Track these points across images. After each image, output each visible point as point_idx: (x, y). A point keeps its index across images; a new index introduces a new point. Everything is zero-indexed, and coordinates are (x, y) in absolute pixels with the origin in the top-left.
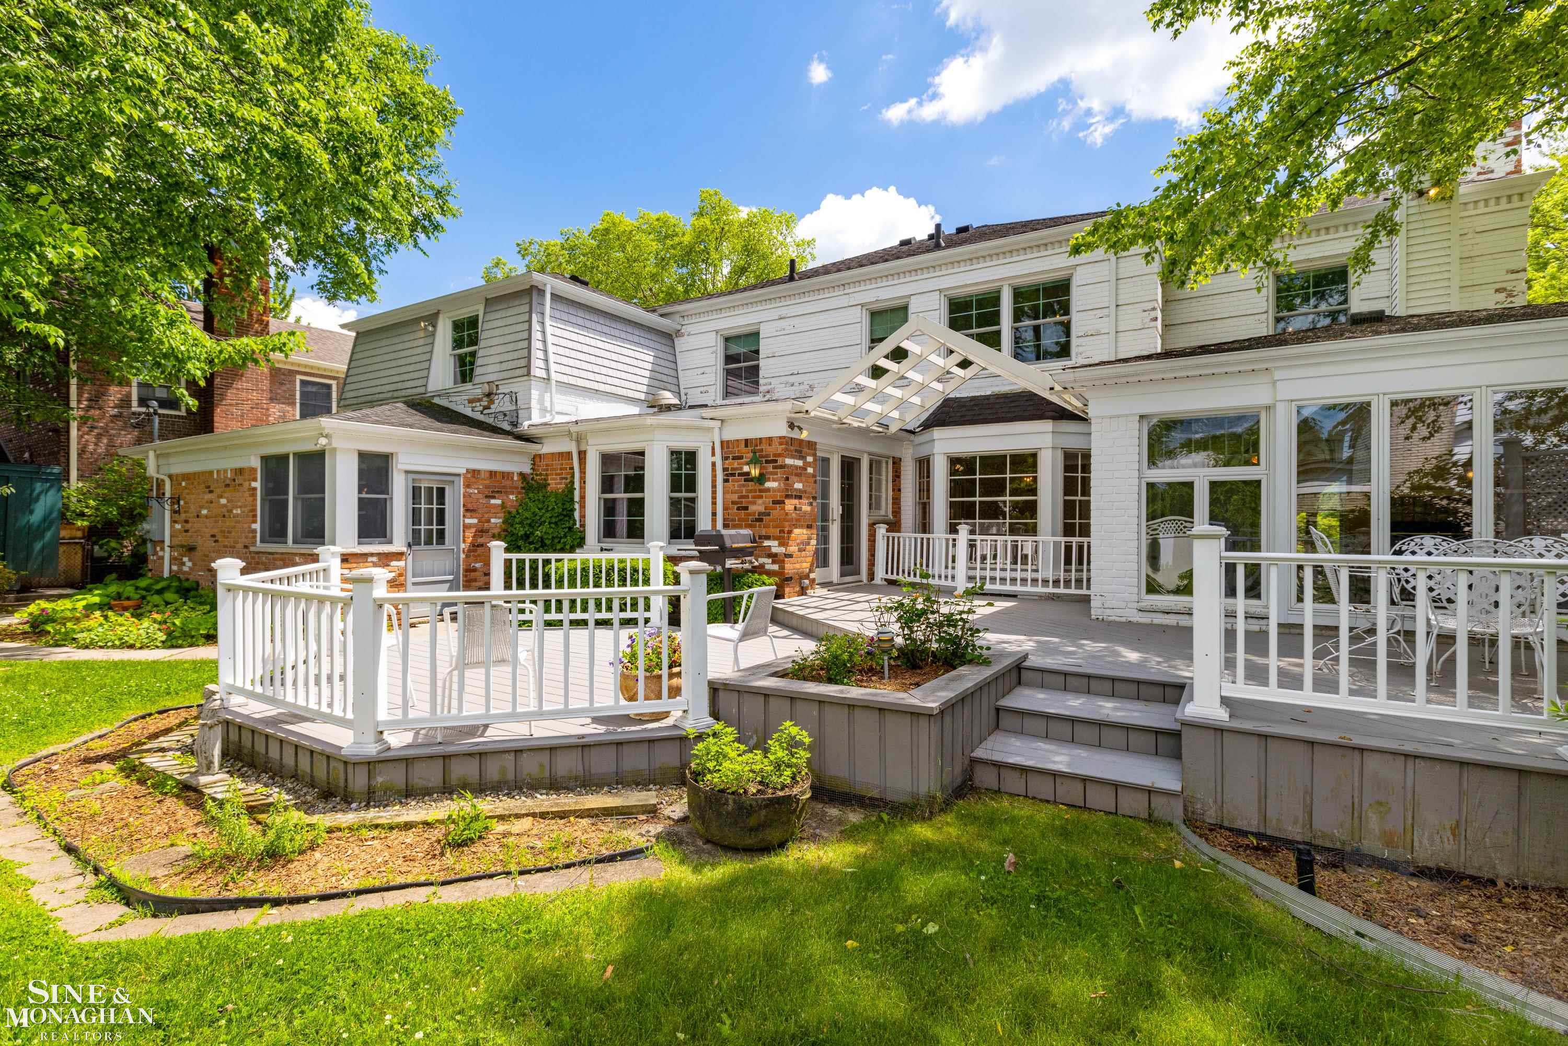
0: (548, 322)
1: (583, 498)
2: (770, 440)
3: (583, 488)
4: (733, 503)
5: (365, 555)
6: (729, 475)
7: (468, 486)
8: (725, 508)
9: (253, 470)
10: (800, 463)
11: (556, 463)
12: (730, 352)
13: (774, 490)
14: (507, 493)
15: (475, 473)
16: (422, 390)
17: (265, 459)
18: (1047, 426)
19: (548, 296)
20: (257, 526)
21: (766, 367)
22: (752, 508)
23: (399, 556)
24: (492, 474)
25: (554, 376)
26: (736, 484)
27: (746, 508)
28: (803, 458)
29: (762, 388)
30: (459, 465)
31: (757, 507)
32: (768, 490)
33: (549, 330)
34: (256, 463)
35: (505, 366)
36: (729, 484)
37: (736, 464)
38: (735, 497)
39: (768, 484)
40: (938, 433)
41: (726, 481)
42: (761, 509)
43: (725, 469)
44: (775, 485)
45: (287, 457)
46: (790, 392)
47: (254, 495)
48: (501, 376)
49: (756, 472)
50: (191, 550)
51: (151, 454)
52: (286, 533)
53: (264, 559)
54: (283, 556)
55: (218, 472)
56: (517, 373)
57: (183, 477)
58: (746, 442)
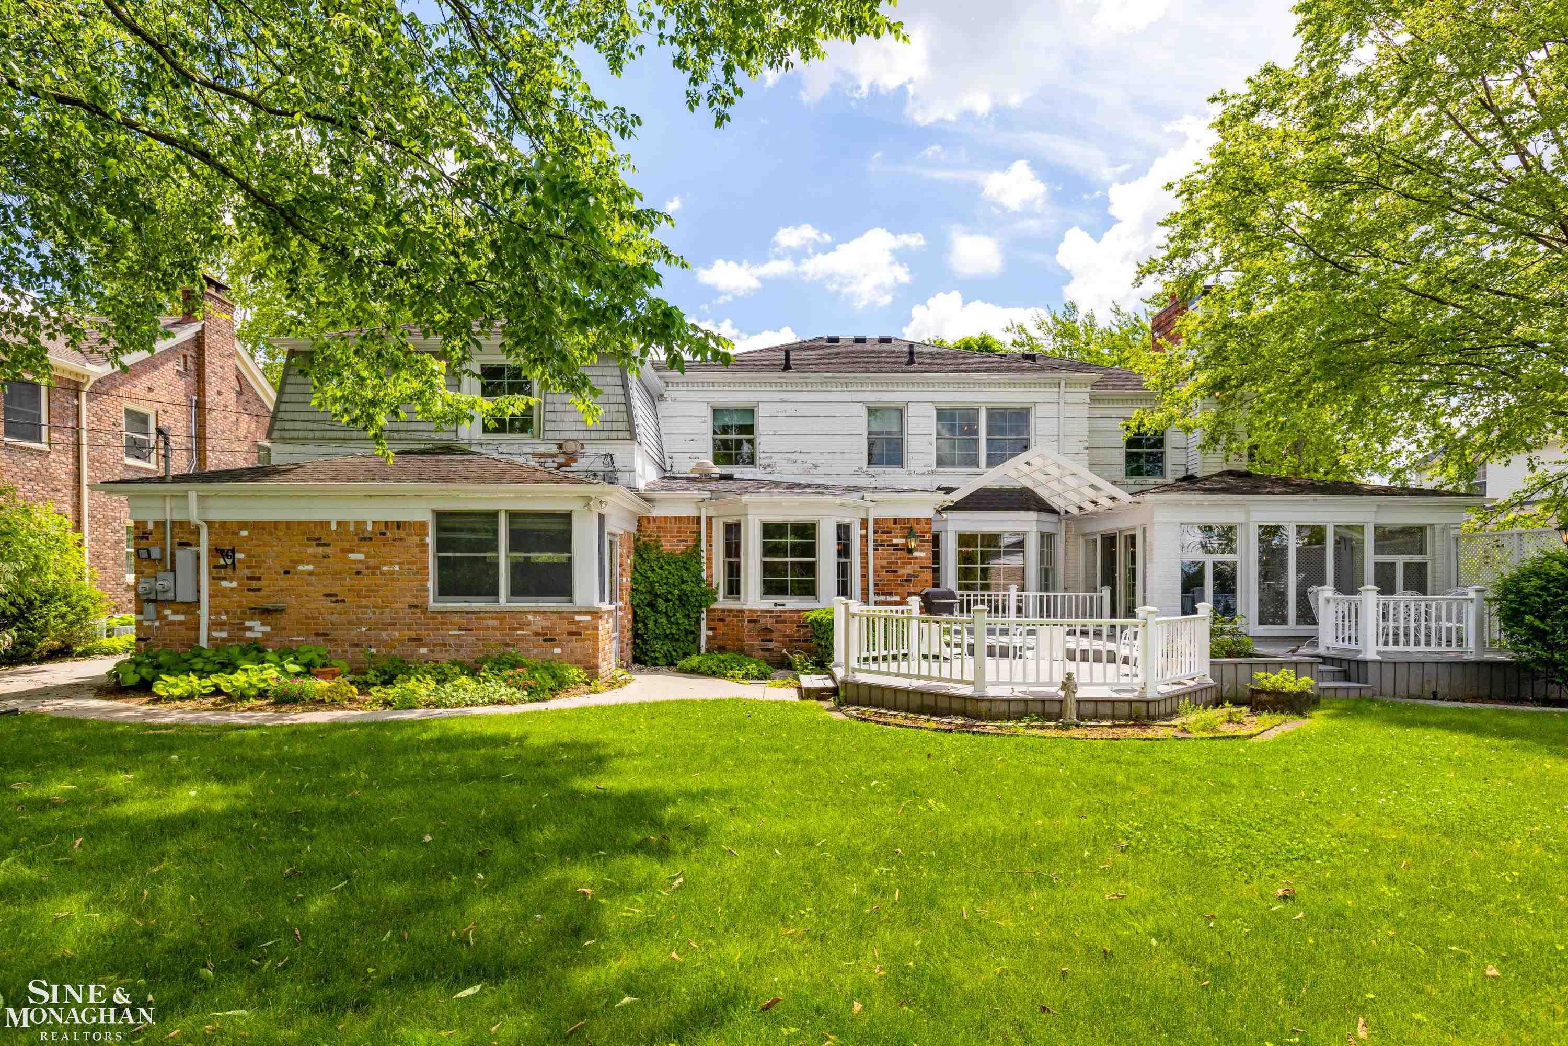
1: (709, 559)
2: (917, 520)
3: (710, 551)
4: (882, 567)
5: (606, 612)
6: (877, 546)
7: (621, 546)
8: (875, 572)
9: (423, 525)
11: (675, 527)
12: (719, 423)
13: (921, 558)
14: (631, 554)
15: (625, 533)
17: (440, 515)
18: (1033, 515)
21: (764, 442)
22: (901, 572)
25: (641, 442)
26: (886, 553)
27: (896, 572)
29: (757, 463)
30: (620, 526)
31: (905, 571)
32: (916, 558)
34: (429, 518)
36: (879, 553)
37: (885, 537)
38: (885, 563)
41: (875, 550)
42: (910, 572)
43: (875, 541)
44: (923, 554)
45: (494, 515)
46: (793, 468)
47: (426, 552)
48: (588, 435)
49: (912, 544)
50: (265, 613)
51: (193, 496)
52: (493, 592)
53: (456, 618)
54: (500, 615)
55: (339, 523)
56: (614, 435)
57: (243, 525)
58: (895, 521)
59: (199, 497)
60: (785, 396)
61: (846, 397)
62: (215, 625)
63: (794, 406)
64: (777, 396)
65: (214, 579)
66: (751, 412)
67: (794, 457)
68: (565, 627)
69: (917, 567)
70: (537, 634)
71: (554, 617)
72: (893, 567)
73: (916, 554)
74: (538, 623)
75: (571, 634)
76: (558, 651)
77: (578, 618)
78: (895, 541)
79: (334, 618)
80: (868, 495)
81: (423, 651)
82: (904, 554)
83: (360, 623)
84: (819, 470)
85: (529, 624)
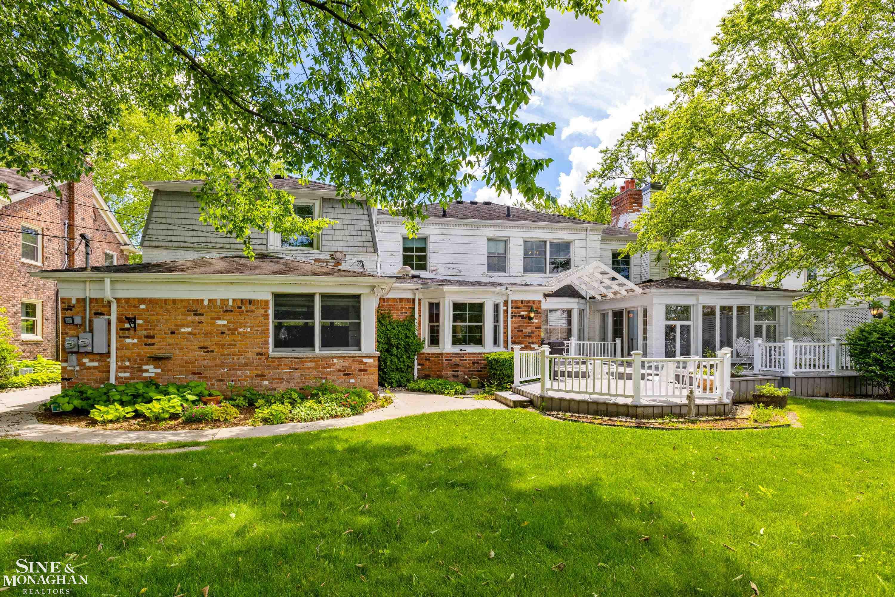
1: (420, 324)
2: (533, 302)
3: (420, 319)
4: (515, 328)
6: (513, 316)
8: (512, 331)
9: (267, 302)
12: (407, 246)
13: (537, 323)
16: (264, 247)
17: (277, 296)
20: (270, 340)
21: (432, 258)
22: (525, 331)
26: (517, 320)
27: (522, 331)
29: (430, 268)
31: (528, 330)
32: (533, 323)
34: (270, 297)
36: (514, 320)
37: (517, 311)
38: (516, 326)
41: (511, 318)
43: (511, 313)
44: (537, 321)
45: (311, 296)
46: (448, 272)
47: (268, 319)
48: (348, 249)
49: (532, 315)
50: (157, 360)
51: (108, 281)
52: (311, 345)
53: (288, 362)
54: (316, 359)
55: (210, 301)
56: (364, 249)
57: (142, 301)
58: (522, 302)
59: (113, 282)
60: (445, 231)
62: (121, 368)
63: (449, 237)
64: (439, 231)
65: (121, 337)
66: (425, 240)
67: (449, 266)
68: (357, 366)
69: (533, 328)
70: (339, 371)
71: (350, 360)
72: (521, 328)
73: (534, 321)
74: (340, 364)
75: (360, 370)
76: (352, 381)
77: (365, 360)
78: (522, 313)
79: (206, 362)
80: (509, 287)
81: (266, 383)
82: (526, 321)
83: (223, 366)
84: (462, 274)
85: (334, 364)
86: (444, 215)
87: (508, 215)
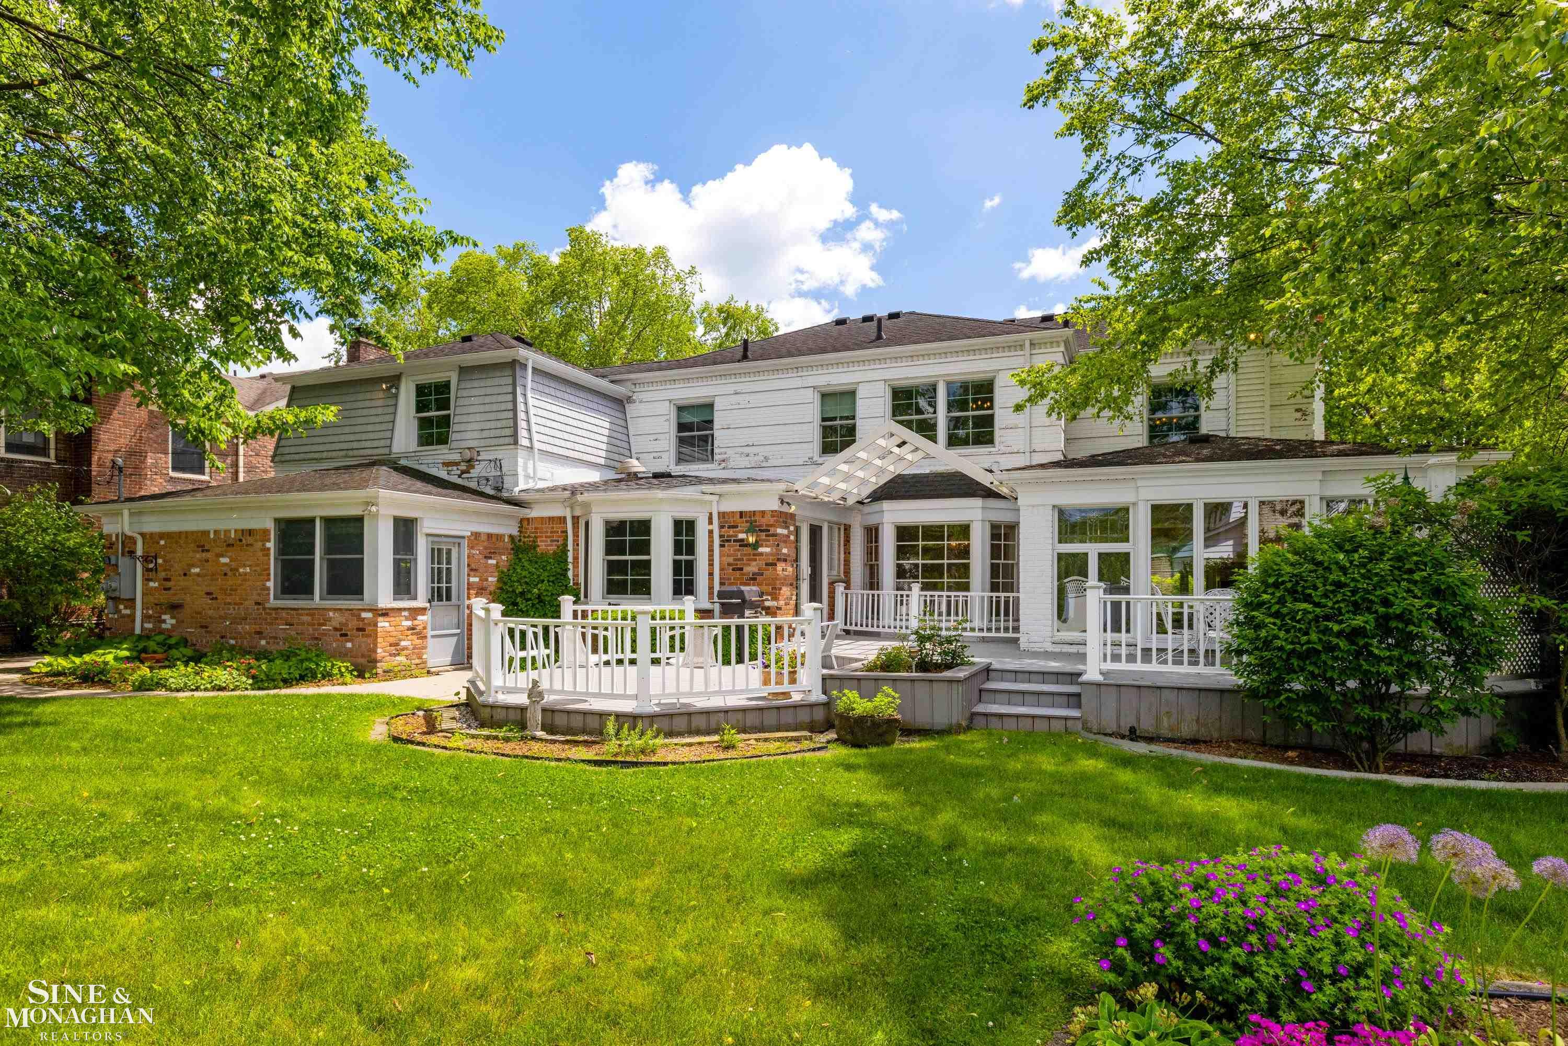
0: (529, 395)
1: (575, 559)
2: (763, 513)
3: (576, 551)
4: (729, 565)
5: (400, 610)
6: (724, 541)
7: (471, 547)
8: (721, 569)
9: (266, 532)
10: (785, 532)
11: (547, 527)
12: (683, 421)
13: (767, 554)
14: (501, 554)
15: (476, 535)
16: (386, 451)
17: (278, 521)
18: (977, 502)
19: (530, 370)
20: (270, 584)
21: (721, 437)
22: (747, 569)
23: (423, 611)
24: (490, 536)
25: (537, 445)
26: (731, 548)
27: (741, 569)
28: (787, 527)
29: (716, 457)
30: (464, 528)
31: (751, 568)
32: (761, 554)
33: (531, 401)
34: (270, 525)
35: (486, 434)
36: (725, 549)
37: (731, 532)
38: (731, 560)
39: (761, 550)
40: (887, 505)
41: (722, 546)
42: (756, 570)
43: (721, 536)
44: (768, 550)
45: (312, 521)
46: (744, 462)
47: (268, 555)
48: (483, 443)
49: (753, 539)
50: (174, 608)
51: (126, 513)
52: (309, 591)
53: (284, 614)
54: (311, 612)
55: (216, 532)
56: (502, 441)
57: (162, 535)
58: (741, 514)
59: (131, 514)
60: (739, 388)
61: (798, 382)
62: (146, 618)
63: (747, 397)
64: (731, 388)
65: (147, 580)
66: (711, 406)
67: (747, 450)
68: (353, 624)
69: (762, 564)
70: (336, 629)
71: (347, 614)
72: (739, 565)
74: (336, 619)
75: (359, 630)
76: (349, 645)
77: (364, 615)
78: (740, 536)
79: (210, 612)
80: (707, 488)
81: (263, 642)
82: (749, 550)
83: (224, 618)
84: (772, 462)
85: (330, 619)
86: (745, 357)
87: (879, 337)
